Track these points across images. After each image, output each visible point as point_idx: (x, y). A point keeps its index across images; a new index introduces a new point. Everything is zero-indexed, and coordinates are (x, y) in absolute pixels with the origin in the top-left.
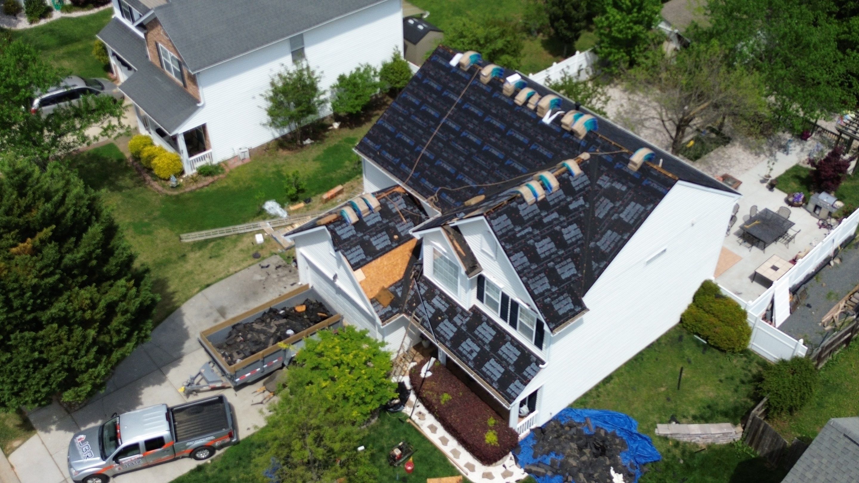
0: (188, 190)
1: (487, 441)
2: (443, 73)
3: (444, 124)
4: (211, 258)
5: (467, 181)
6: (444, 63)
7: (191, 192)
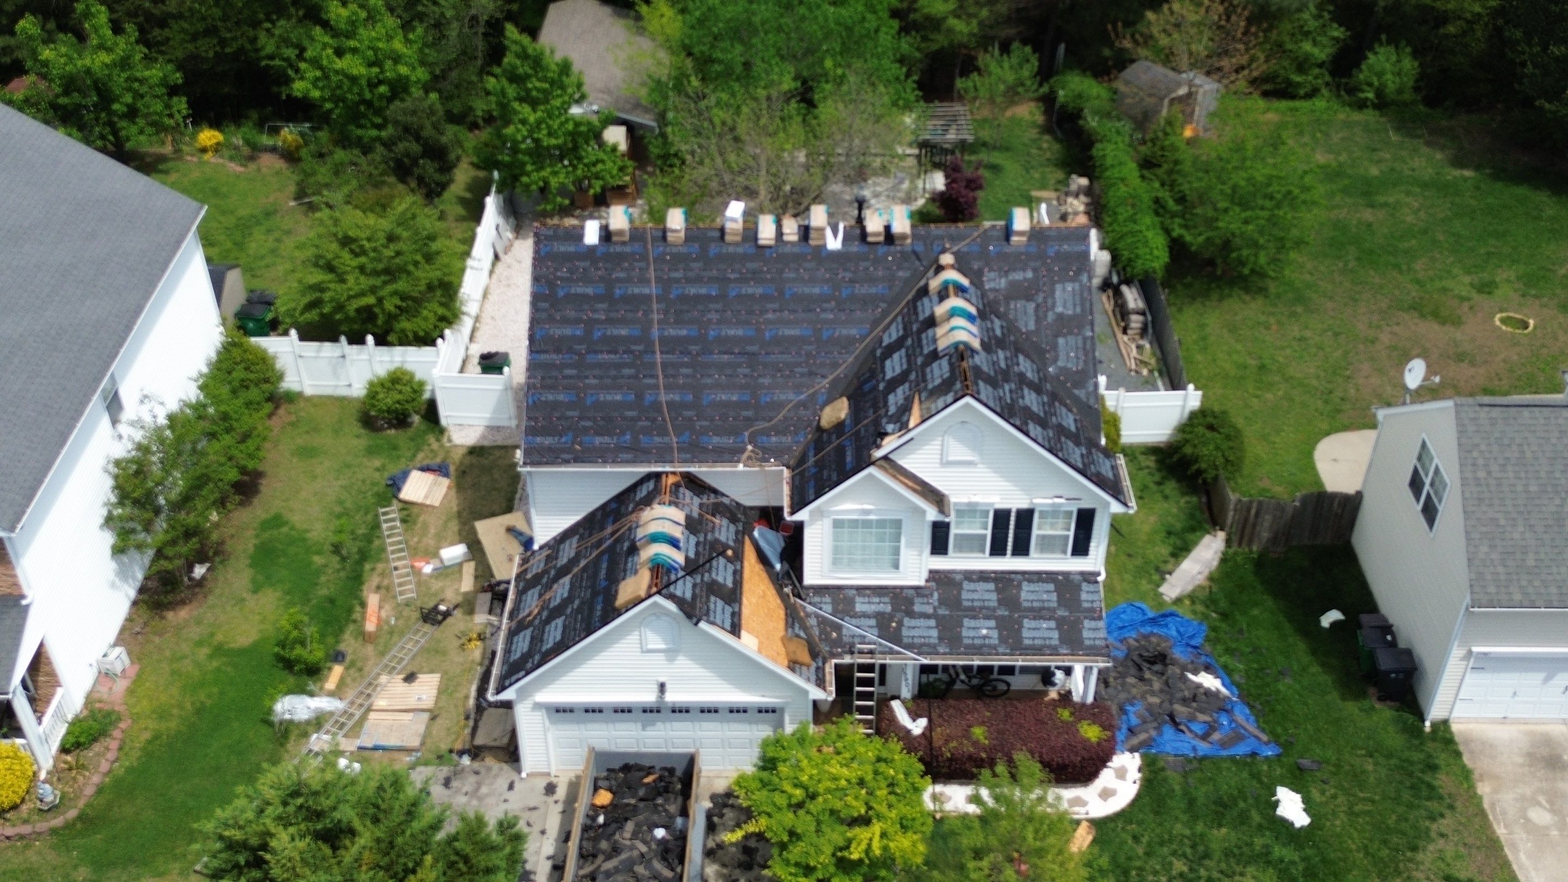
0: (89, 791)
1: (1094, 740)
2: (587, 264)
6: (572, 249)
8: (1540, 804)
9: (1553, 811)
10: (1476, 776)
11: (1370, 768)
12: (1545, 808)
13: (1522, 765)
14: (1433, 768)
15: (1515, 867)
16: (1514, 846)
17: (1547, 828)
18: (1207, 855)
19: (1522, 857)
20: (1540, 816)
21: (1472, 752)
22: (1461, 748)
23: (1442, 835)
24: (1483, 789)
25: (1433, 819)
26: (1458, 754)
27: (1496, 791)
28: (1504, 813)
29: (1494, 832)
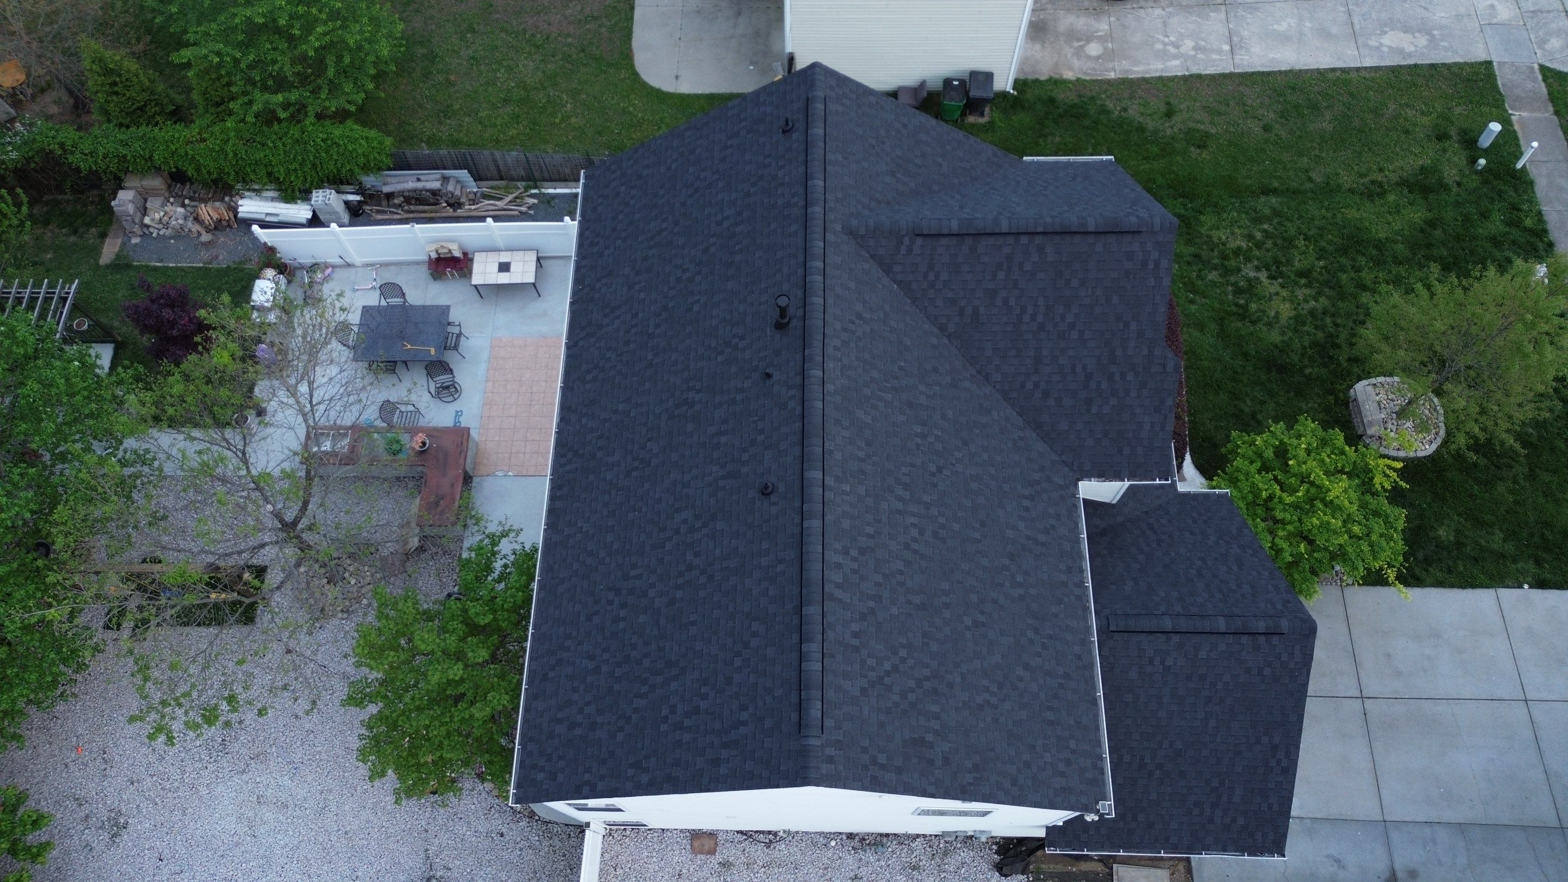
8: (1082, 47)
9: (1088, 41)
10: (1056, 76)
12: (1086, 45)
13: (1043, 47)
14: (1052, 101)
15: (1147, 76)
16: (1127, 71)
17: (1105, 48)
19: (1136, 69)
20: (1094, 49)
21: (1035, 72)
22: (1031, 77)
23: (1124, 110)
24: (1069, 75)
25: (1109, 113)
26: (1036, 81)
27: (1071, 69)
28: (1094, 69)
29: (1114, 80)
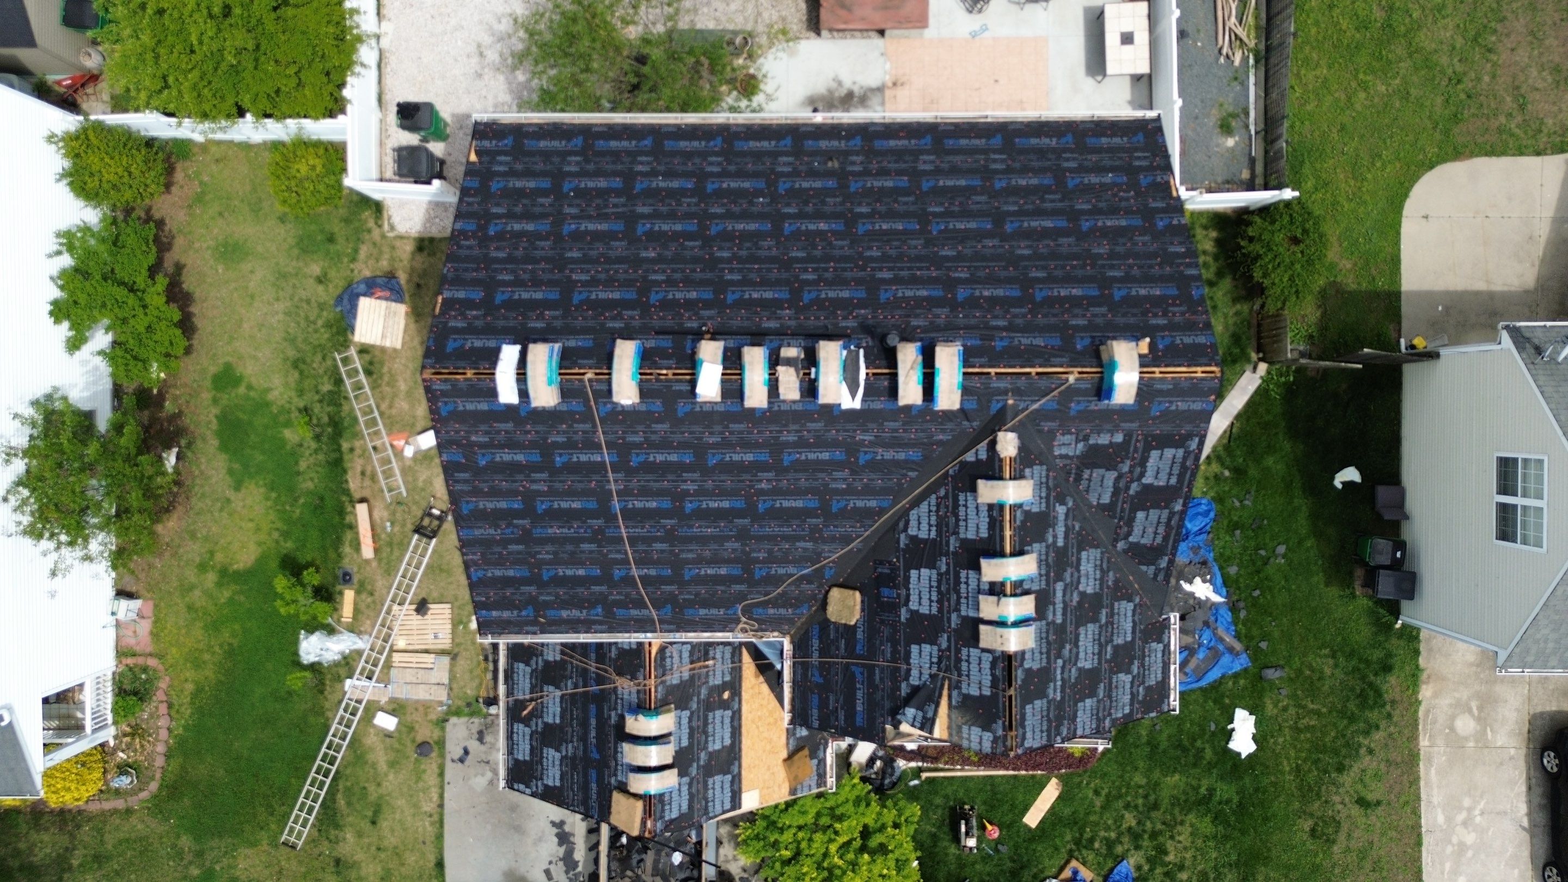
0: (160, 762)
3: (624, 511)
4: (374, 823)
5: (781, 571)
6: (484, 406)
7: (168, 756)
8: (1470, 711)
9: (1478, 719)
10: (1424, 676)
11: (1328, 671)
12: (1473, 716)
13: (1471, 665)
14: (1387, 668)
15: (1422, 783)
16: (1429, 760)
17: (1466, 739)
18: (1155, 806)
19: (1433, 771)
20: (1465, 725)
21: (1430, 650)
22: (1422, 646)
23: (1371, 751)
24: (1425, 692)
25: (1367, 733)
26: (1417, 653)
27: (1436, 695)
28: (1434, 722)
29: (1417, 744)
